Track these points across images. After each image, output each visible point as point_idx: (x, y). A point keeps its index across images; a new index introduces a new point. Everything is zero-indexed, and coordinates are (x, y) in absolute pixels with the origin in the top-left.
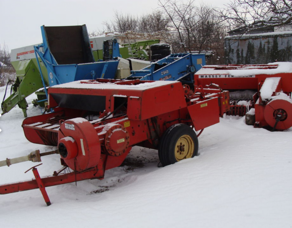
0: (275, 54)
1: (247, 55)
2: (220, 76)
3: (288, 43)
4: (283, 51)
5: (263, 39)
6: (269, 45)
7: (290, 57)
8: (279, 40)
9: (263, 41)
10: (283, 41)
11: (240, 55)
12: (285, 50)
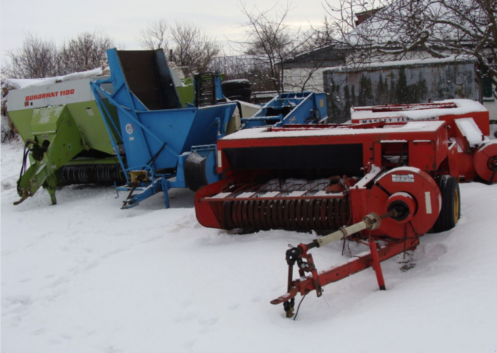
0: (402, 91)
1: (361, 93)
2: (390, 120)
3: (420, 75)
4: (414, 86)
5: (384, 72)
6: (393, 80)
7: (424, 95)
8: (407, 72)
9: (384, 75)
10: (413, 74)
11: (350, 93)
12: (417, 85)
